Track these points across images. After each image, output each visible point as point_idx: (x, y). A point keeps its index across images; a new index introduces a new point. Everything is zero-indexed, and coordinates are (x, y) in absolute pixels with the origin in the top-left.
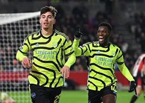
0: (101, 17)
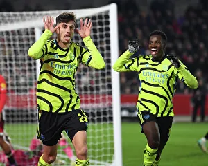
0: (192, 14)
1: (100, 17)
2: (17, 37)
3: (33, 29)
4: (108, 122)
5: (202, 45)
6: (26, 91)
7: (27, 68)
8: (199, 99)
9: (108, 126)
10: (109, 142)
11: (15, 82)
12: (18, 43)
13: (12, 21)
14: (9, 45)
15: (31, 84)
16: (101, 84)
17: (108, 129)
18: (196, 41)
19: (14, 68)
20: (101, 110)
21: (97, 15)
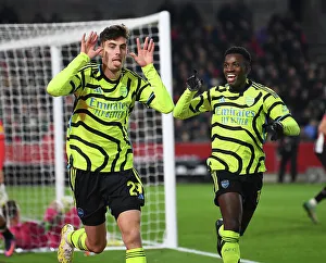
1: (145, 31)
2: (24, 60)
3: (48, 48)
4: (157, 184)
5: (292, 72)
6: (37, 138)
7: (39, 105)
8: (289, 149)
9: (157, 188)
10: (158, 212)
11: (21, 126)
12: (26, 69)
13: (17, 38)
14: (13, 73)
15: (45, 129)
16: (146, 129)
17: (157, 193)
18: (284, 66)
19: (21, 106)
20: (147, 167)
21: (141, 28)
